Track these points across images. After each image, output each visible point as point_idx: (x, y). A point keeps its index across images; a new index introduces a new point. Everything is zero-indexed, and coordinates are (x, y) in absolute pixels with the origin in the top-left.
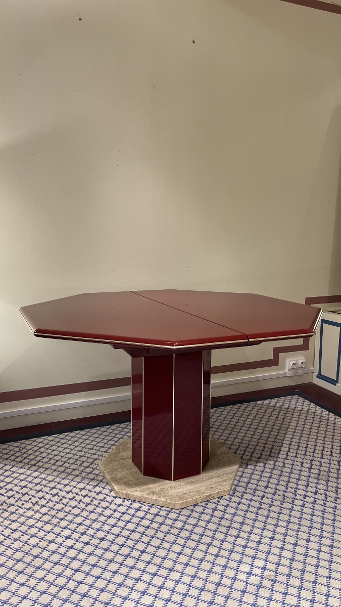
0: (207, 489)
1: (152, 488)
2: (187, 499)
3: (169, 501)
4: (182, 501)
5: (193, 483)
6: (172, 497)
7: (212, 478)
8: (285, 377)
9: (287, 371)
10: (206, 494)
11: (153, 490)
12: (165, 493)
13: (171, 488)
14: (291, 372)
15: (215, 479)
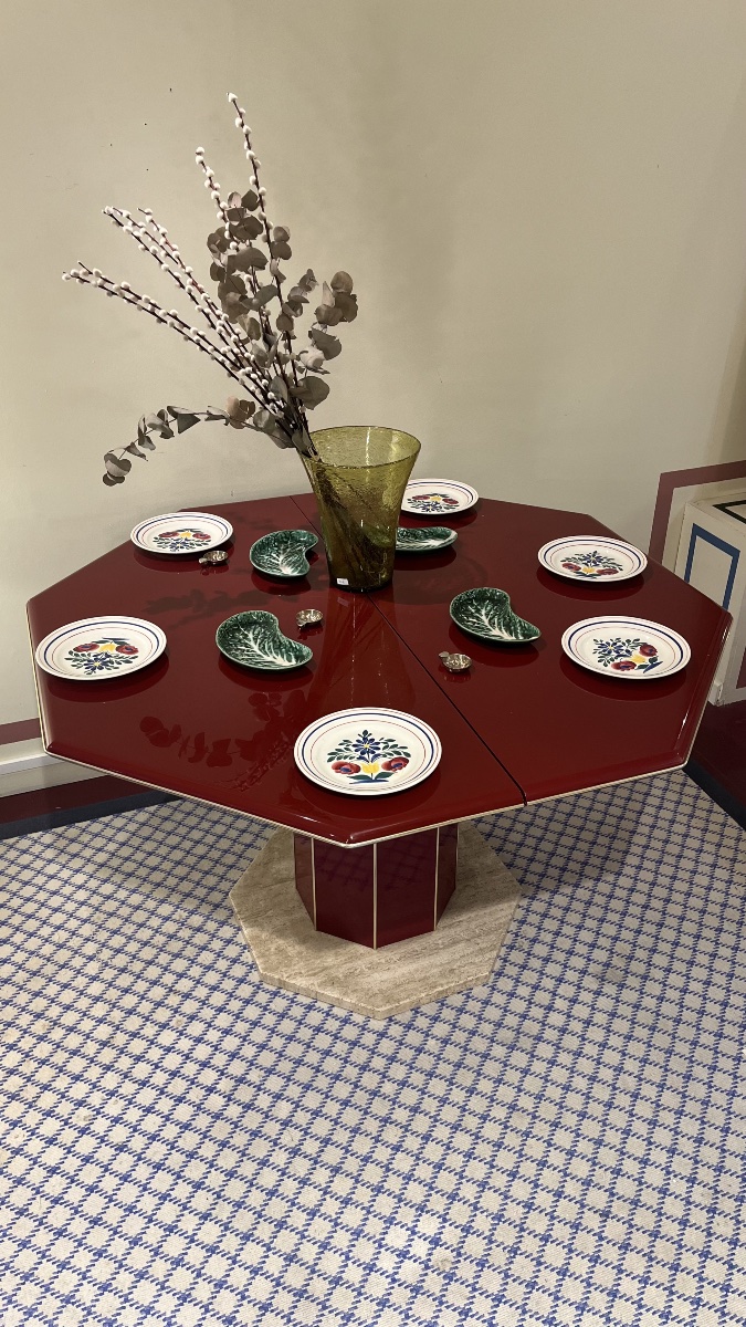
0: (442, 975)
1: (331, 968)
2: (398, 1002)
3: (363, 1005)
4: (389, 1007)
5: (415, 955)
6: (370, 995)
7: (455, 943)
10: (440, 989)
11: (333, 972)
12: (356, 984)
13: (369, 968)
15: (462, 945)
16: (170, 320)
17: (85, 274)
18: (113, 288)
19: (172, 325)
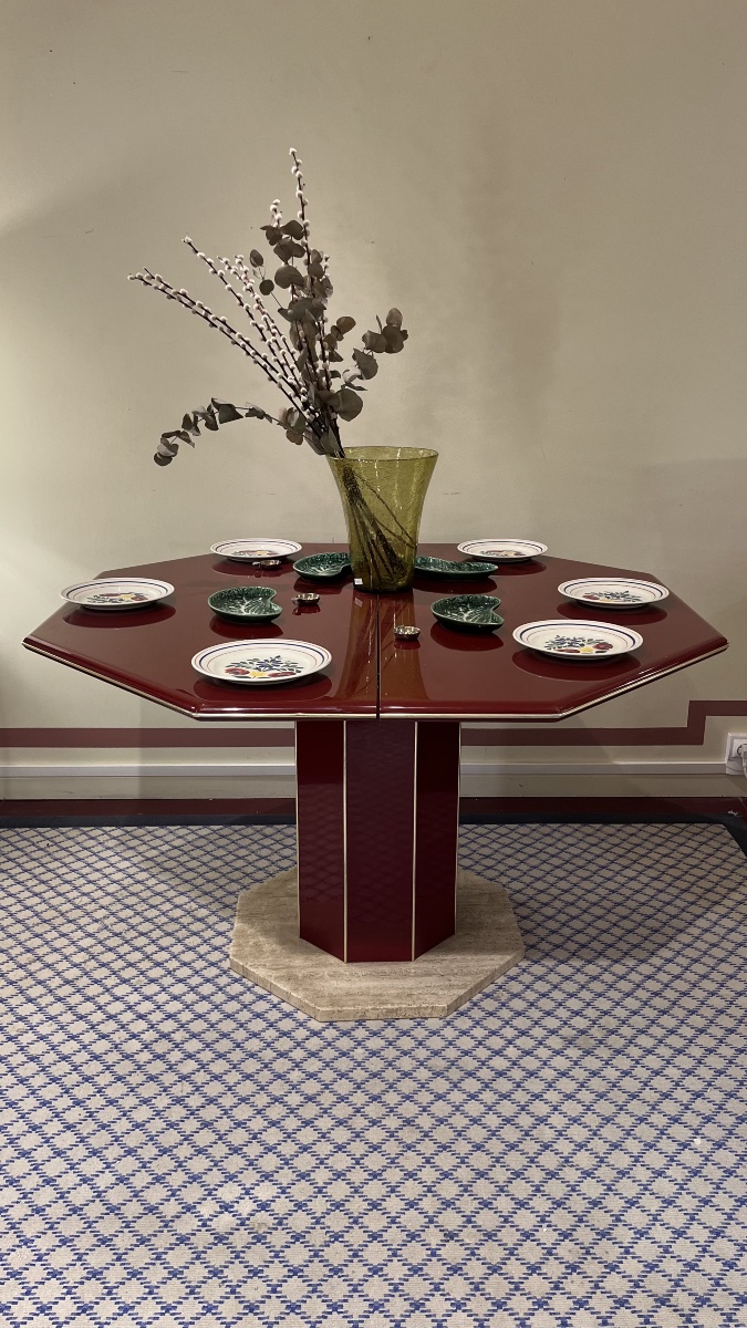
1: (295, 967)
2: (343, 1007)
4: (331, 1008)
6: (318, 995)
7: (428, 974)
8: (719, 773)
9: (726, 762)
11: (295, 971)
12: (311, 985)
13: (331, 976)
14: (733, 765)
15: (434, 978)
16: (220, 325)
17: (148, 278)
18: (171, 292)
19: (221, 329)
